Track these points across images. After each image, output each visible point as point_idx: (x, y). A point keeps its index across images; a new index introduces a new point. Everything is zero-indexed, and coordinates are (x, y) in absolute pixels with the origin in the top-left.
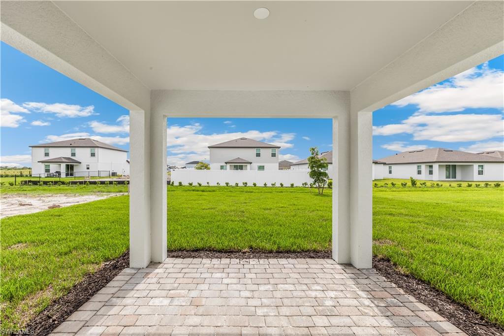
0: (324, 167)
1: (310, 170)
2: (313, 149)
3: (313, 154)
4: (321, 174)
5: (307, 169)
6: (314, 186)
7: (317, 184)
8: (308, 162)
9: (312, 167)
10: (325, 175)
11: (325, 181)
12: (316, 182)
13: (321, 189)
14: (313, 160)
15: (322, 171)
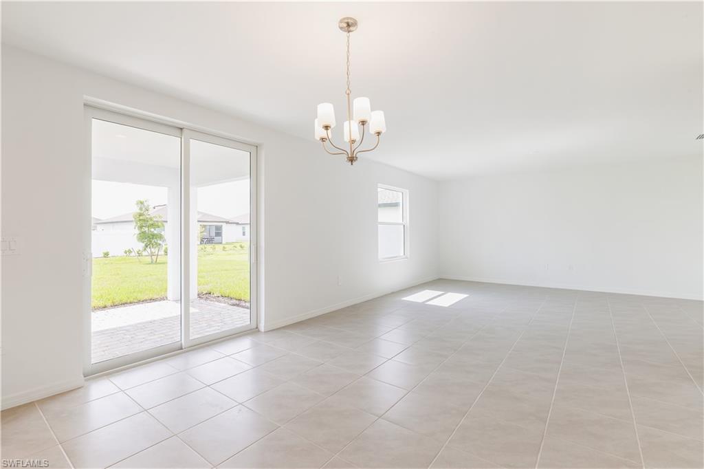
0: (159, 227)
1: (137, 231)
2: (142, 203)
3: (141, 209)
4: (154, 236)
5: (132, 231)
6: (145, 253)
7: (148, 249)
8: (133, 219)
9: (141, 227)
10: (161, 237)
11: (160, 244)
12: (147, 247)
13: (154, 258)
14: (141, 218)
15: (155, 232)
